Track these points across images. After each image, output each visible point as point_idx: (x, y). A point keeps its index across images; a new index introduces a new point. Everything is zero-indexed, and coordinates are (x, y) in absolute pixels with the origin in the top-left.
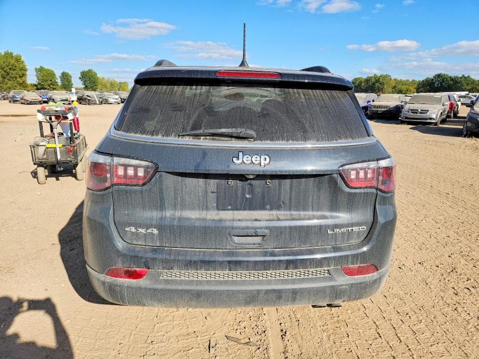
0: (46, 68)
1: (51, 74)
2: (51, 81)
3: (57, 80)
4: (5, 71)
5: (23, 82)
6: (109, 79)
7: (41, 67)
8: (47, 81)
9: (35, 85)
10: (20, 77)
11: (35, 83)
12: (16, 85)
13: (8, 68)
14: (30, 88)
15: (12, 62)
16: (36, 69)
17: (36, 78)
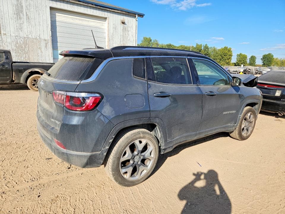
0: (243, 54)
1: (245, 57)
2: (244, 61)
3: (247, 61)
4: (222, 57)
5: (229, 62)
6: (281, 59)
7: (240, 53)
8: (242, 61)
9: (235, 64)
10: (228, 59)
11: (235, 62)
12: (225, 63)
13: (223, 55)
14: (231, 65)
15: (226, 51)
16: (238, 55)
17: (236, 60)
